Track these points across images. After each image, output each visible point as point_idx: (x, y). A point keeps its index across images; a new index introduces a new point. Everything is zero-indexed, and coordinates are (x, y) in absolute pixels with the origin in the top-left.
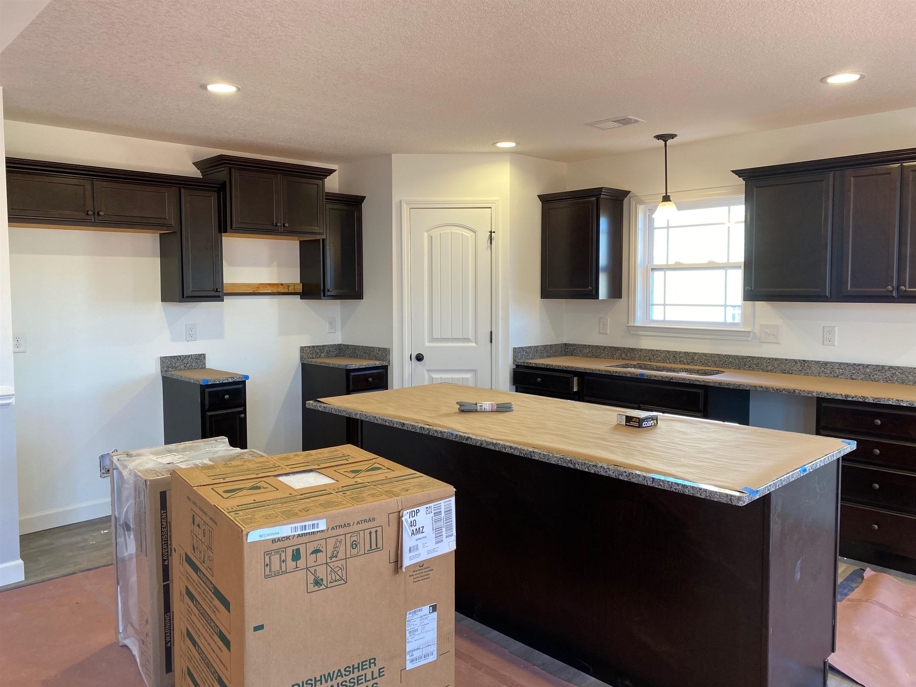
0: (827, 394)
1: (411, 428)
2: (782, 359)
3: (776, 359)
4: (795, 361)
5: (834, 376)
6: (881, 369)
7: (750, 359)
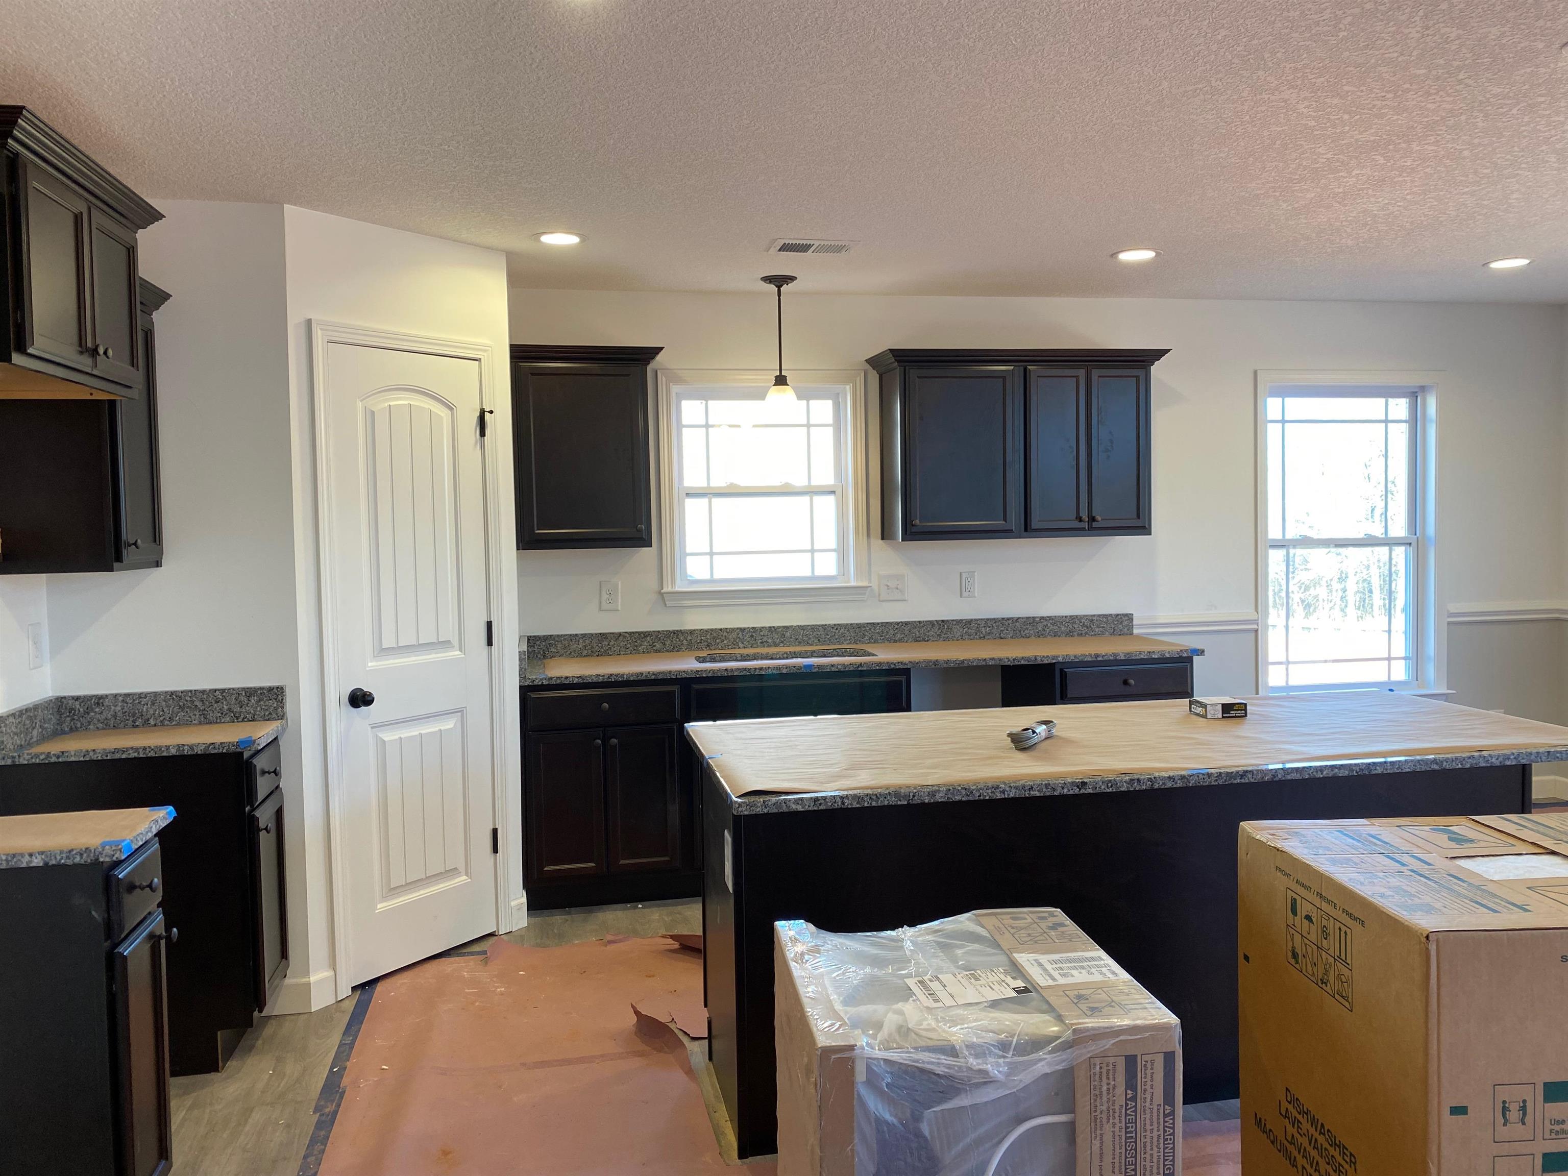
0: (1075, 657)
1: (1103, 787)
2: (915, 622)
3: (906, 623)
4: (931, 623)
5: (980, 638)
6: (1031, 621)
7: (870, 626)
